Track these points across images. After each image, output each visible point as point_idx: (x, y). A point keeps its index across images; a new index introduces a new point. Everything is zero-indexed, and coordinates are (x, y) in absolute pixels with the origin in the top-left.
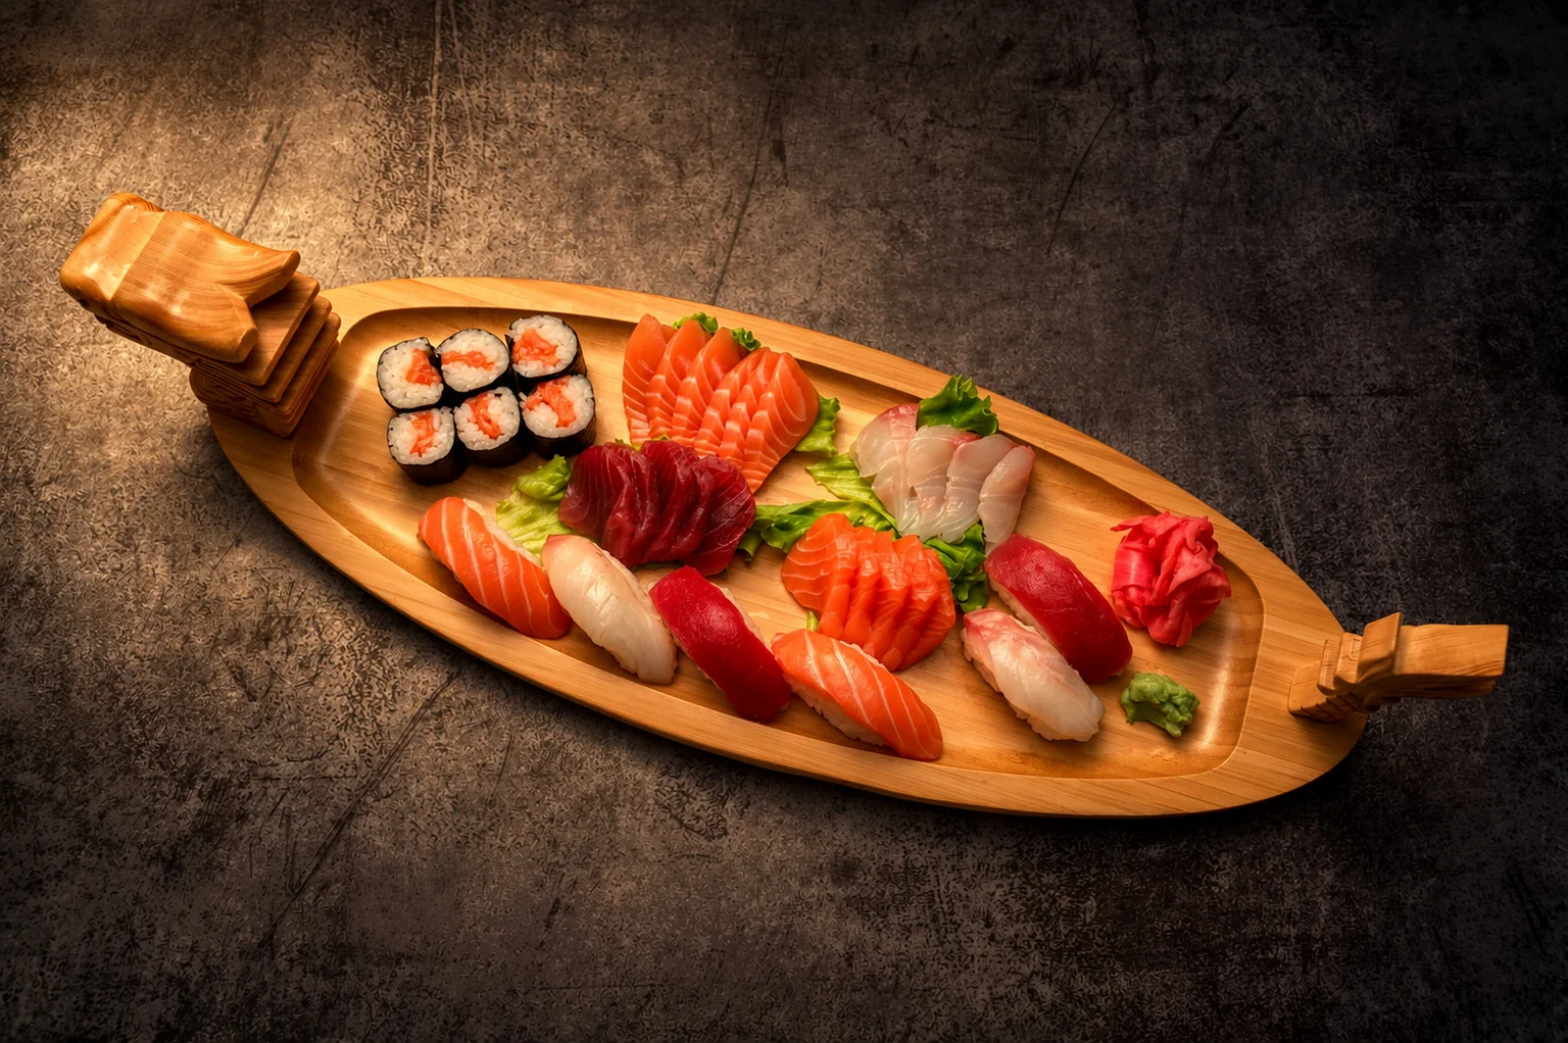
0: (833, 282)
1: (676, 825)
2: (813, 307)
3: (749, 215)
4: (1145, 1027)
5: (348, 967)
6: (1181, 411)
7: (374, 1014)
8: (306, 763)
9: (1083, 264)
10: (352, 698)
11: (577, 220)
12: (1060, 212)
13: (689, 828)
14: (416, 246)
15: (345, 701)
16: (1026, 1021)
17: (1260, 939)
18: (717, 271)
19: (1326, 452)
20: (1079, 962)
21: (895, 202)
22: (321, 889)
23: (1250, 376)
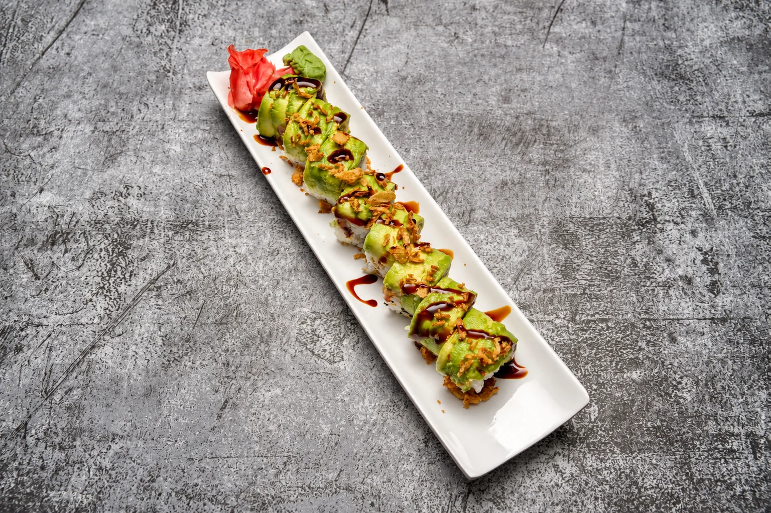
0: (416, 62)
1: (310, 354)
2: (403, 74)
3: (366, 30)
4: (640, 492)
5: (78, 443)
6: (630, 126)
7: (91, 473)
8: (69, 315)
9: (566, 53)
10: (103, 278)
11: (265, 31)
12: (550, 27)
13: (319, 356)
14: (169, 42)
15: (98, 279)
16: (553, 487)
17: (720, 434)
18: (347, 56)
19: (726, 147)
20: (588, 446)
21: (452, 23)
22: (66, 393)
23: (673, 107)
